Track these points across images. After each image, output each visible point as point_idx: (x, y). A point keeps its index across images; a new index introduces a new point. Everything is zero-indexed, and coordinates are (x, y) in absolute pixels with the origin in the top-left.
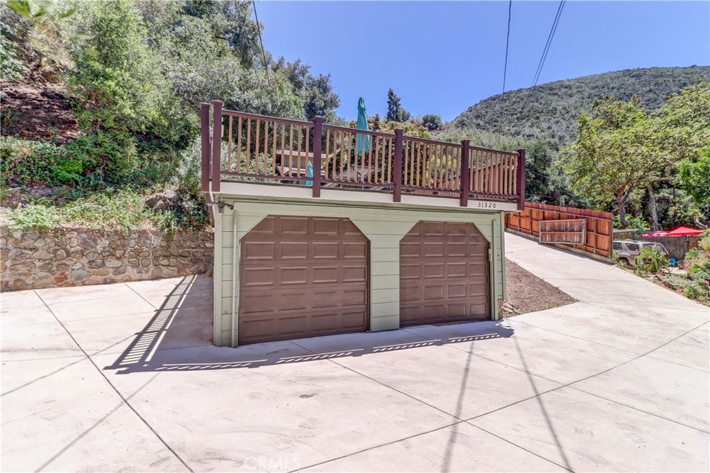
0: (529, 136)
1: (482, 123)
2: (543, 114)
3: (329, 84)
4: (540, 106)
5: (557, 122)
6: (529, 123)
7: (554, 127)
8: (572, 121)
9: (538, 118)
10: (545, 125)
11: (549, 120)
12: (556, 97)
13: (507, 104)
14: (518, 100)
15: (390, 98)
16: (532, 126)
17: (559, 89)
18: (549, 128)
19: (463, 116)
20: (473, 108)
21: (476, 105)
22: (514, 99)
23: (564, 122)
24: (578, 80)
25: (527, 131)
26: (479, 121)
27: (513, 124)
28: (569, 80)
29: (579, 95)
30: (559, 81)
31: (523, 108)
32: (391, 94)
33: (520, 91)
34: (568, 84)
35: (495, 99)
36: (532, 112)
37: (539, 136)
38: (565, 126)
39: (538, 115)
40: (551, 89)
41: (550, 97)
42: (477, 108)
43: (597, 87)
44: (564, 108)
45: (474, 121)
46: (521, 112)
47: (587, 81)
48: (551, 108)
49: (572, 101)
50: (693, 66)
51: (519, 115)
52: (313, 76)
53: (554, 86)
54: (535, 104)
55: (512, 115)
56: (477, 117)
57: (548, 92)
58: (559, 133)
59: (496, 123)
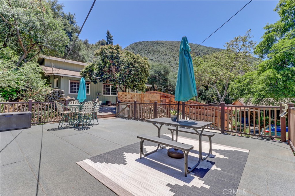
0: (151, 60)
1: (135, 52)
2: (156, 52)
3: (74, 19)
4: (155, 49)
5: (160, 56)
6: (151, 55)
7: (159, 57)
8: (165, 56)
9: (154, 53)
10: (156, 56)
11: (158, 54)
12: (159, 47)
13: (144, 46)
14: (147, 45)
15: (108, 35)
16: (152, 56)
17: (160, 44)
18: (158, 58)
19: (128, 48)
20: (131, 45)
21: (133, 44)
22: (146, 45)
23: (162, 56)
24: (166, 42)
25: (151, 57)
26: (134, 51)
27: (146, 54)
28: (163, 41)
29: (166, 47)
30: (160, 41)
31: (149, 49)
32: (108, 33)
33: (148, 42)
34: (163, 42)
35: (139, 43)
36: (152, 50)
37: (155, 60)
38: (162, 58)
39: (154, 52)
40: (158, 43)
41: (157, 46)
42: (133, 45)
43: (171, 45)
44: (162, 51)
45: (132, 50)
46: (148, 50)
47: (168, 43)
48: (158, 50)
49: (164, 49)
50: (196, 44)
51: (148, 51)
52: (65, 13)
53: (158, 42)
54: (153, 48)
55: (145, 50)
56: (133, 49)
57: (157, 44)
58: (161, 60)
59: (140, 53)
